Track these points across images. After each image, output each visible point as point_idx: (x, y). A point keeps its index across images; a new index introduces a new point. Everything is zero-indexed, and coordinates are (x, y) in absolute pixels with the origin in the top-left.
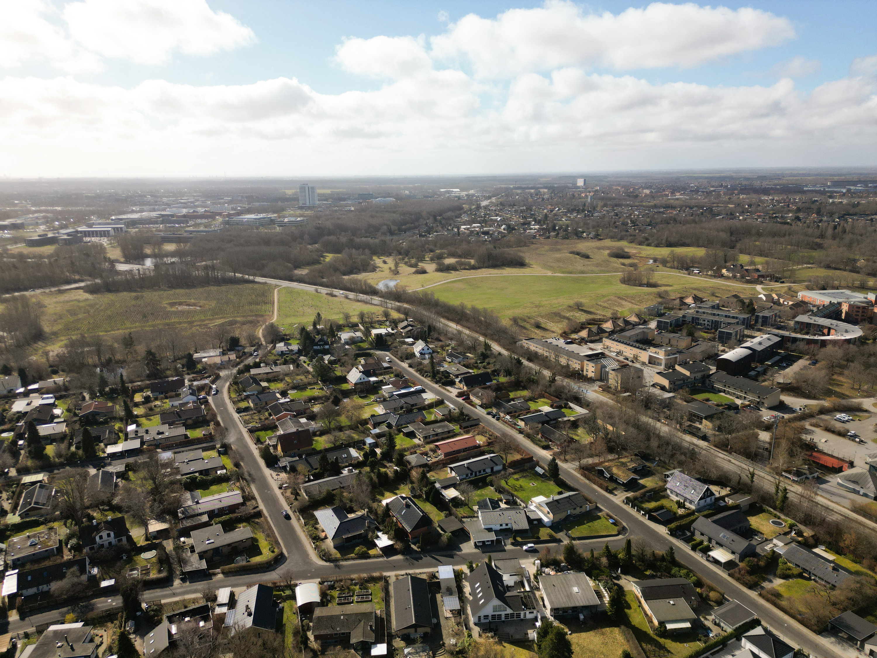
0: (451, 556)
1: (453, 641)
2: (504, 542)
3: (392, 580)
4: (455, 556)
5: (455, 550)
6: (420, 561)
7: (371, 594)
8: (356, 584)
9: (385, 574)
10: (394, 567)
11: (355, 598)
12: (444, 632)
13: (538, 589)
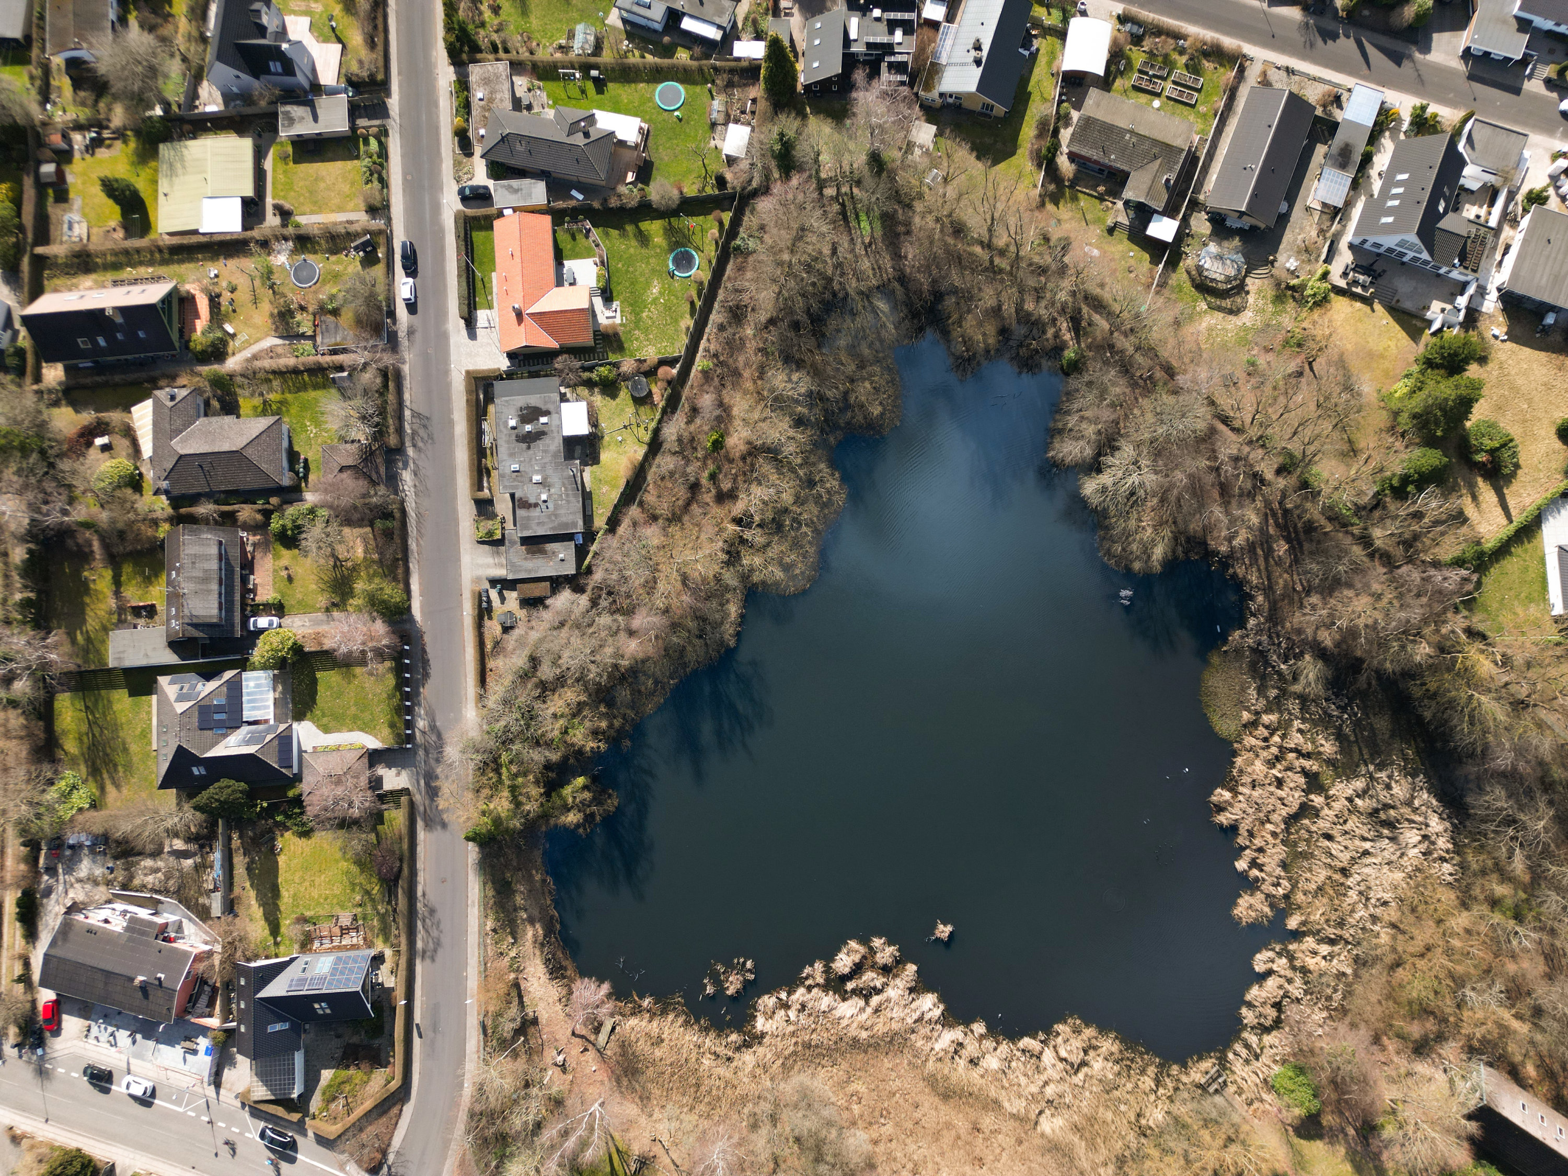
0: (1397, 58)
1: (1292, 264)
2: (1533, 70)
3: (1253, 74)
4: (1406, 63)
5: (1415, 43)
6: (1330, 42)
7: (1199, 91)
8: (1182, 52)
9: (1249, 49)
10: (1272, 40)
11: (1169, 85)
12: (1288, 237)
13: (1514, 223)
